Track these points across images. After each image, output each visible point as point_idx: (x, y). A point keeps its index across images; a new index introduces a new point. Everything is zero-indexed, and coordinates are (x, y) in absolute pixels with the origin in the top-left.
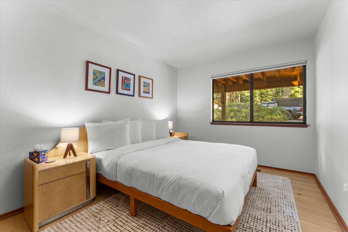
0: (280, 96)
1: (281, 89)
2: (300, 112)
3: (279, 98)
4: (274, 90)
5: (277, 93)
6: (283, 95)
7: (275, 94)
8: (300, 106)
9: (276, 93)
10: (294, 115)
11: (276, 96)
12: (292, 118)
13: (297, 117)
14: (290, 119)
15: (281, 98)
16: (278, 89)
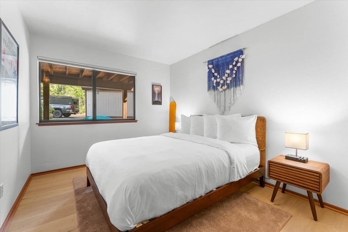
0: (62, 93)
1: (63, 87)
2: (69, 110)
3: (61, 95)
4: (55, 86)
5: (60, 90)
6: (65, 93)
7: (57, 91)
8: (70, 105)
9: (58, 89)
10: (63, 113)
11: (58, 93)
12: (63, 116)
13: (67, 115)
14: (61, 117)
15: (63, 95)
16: (60, 85)
